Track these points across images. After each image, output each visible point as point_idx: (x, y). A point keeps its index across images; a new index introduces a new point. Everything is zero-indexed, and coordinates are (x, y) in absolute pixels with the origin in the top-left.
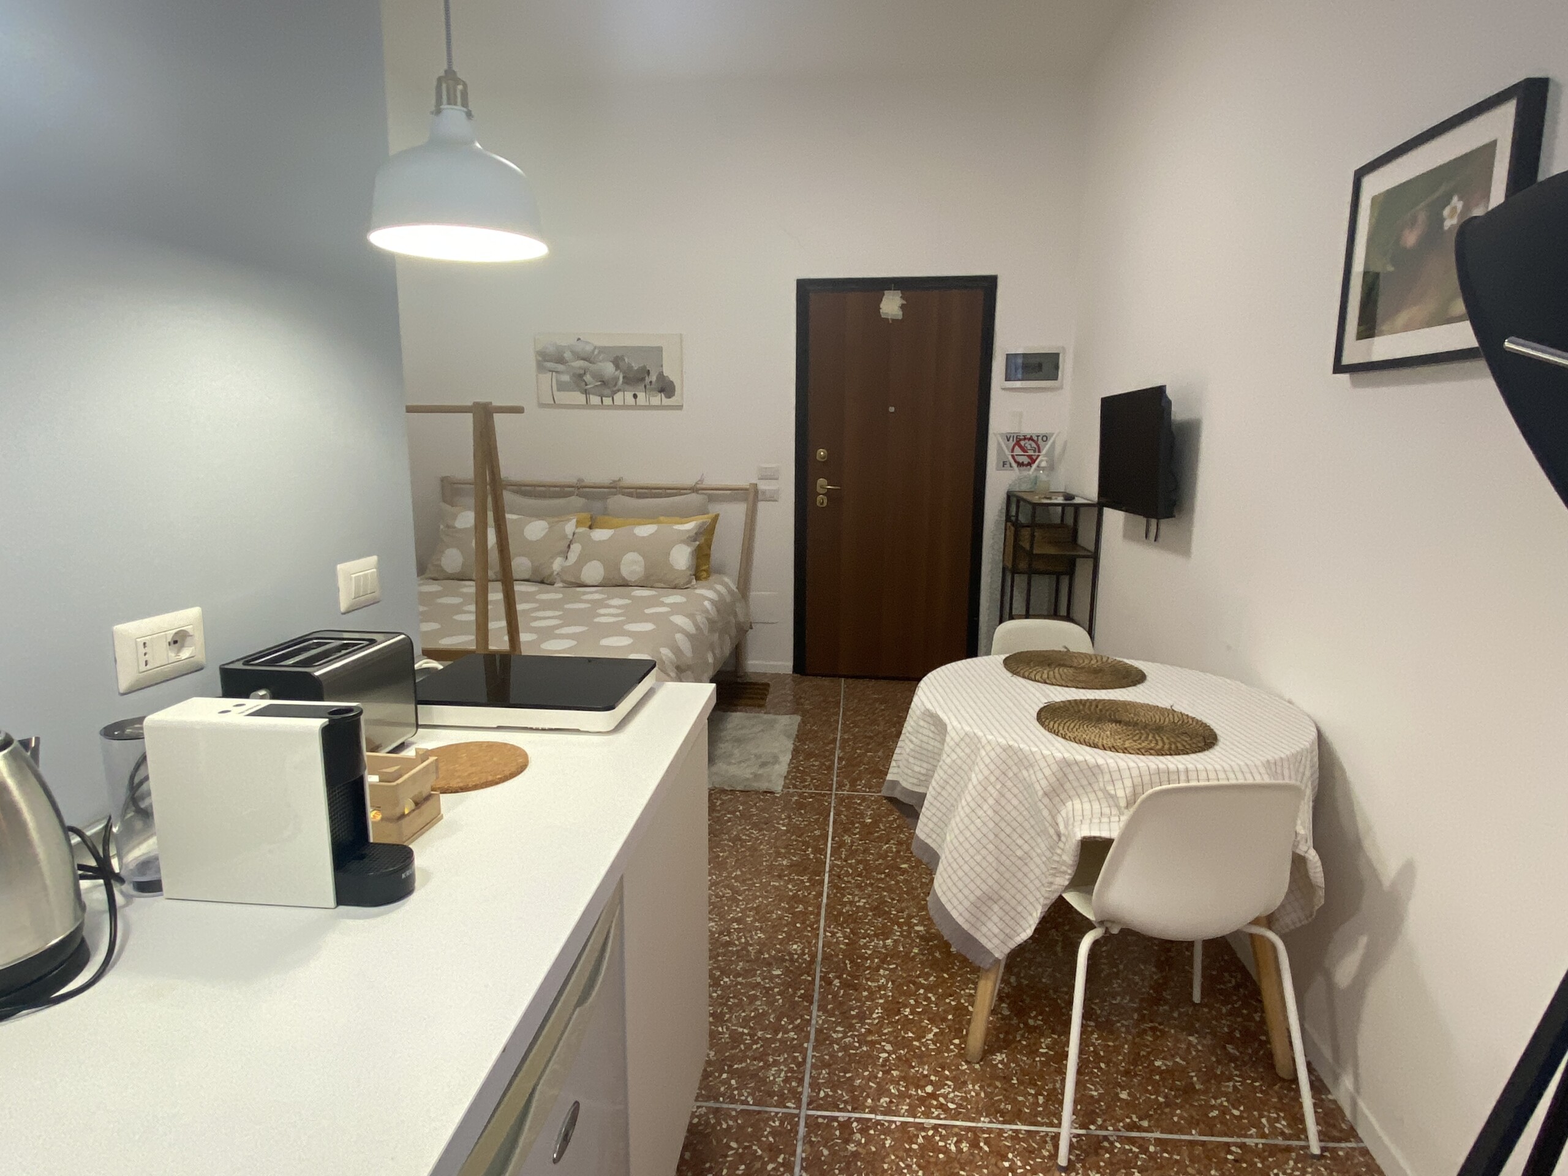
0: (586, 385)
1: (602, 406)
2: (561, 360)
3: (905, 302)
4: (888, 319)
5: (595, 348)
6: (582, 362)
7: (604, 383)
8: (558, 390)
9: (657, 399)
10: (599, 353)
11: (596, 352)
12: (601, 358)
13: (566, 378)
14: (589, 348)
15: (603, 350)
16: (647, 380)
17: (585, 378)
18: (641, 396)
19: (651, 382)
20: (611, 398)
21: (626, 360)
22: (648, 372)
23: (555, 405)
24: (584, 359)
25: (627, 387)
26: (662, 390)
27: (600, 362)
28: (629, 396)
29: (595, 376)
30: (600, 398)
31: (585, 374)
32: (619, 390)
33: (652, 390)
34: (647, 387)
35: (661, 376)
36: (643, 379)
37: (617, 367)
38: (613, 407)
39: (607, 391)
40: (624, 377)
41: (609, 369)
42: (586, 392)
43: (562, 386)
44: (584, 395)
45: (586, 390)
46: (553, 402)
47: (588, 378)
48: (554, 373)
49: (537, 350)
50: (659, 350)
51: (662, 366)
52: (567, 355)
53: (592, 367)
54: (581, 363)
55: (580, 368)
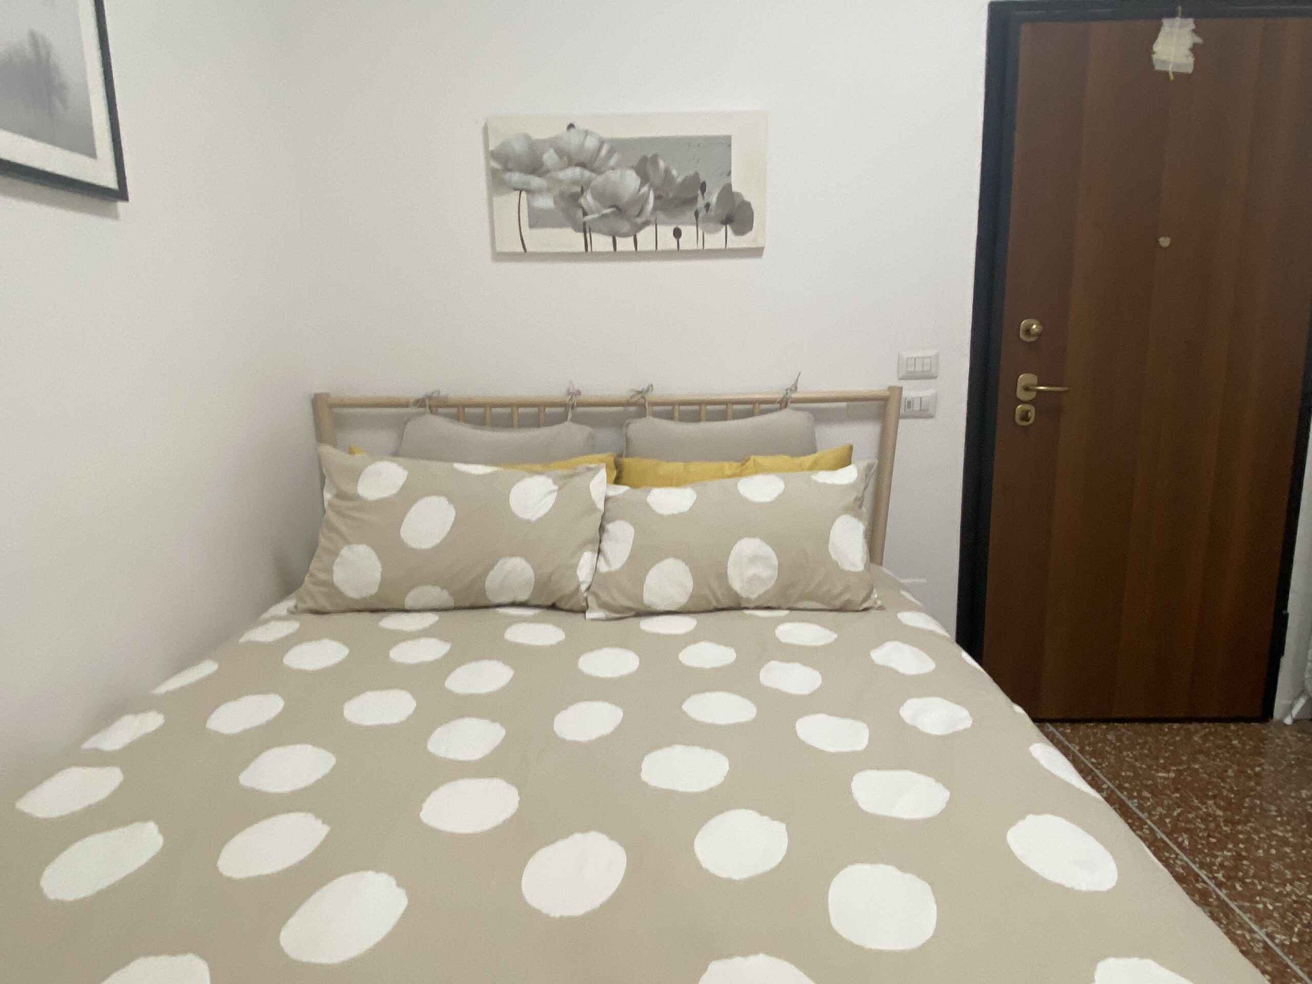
0: (585, 214)
1: (615, 255)
2: (535, 168)
3: (1198, 40)
4: (1167, 73)
5: (602, 142)
6: (578, 171)
7: (620, 211)
8: (531, 226)
9: (717, 239)
10: (610, 153)
11: (604, 151)
12: (613, 161)
13: (545, 202)
14: (591, 143)
15: (618, 146)
16: (701, 203)
17: (582, 201)
18: (689, 231)
19: (708, 206)
20: (631, 239)
21: (662, 164)
22: (703, 187)
23: (525, 255)
24: (583, 165)
25: (661, 216)
26: (728, 220)
27: (613, 168)
28: (666, 232)
29: (599, 196)
30: (610, 240)
31: (583, 191)
32: (646, 223)
33: (708, 220)
34: (700, 215)
35: (727, 192)
36: (693, 200)
37: (645, 178)
38: (636, 255)
39: (626, 227)
40: (657, 198)
41: (630, 182)
42: (585, 229)
43: (538, 220)
44: (581, 235)
45: (584, 224)
46: (522, 250)
47: (588, 200)
48: (524, 194)
49: (491, 148)
50: (726, 142)
51: (729, 174)
52: (549, 158)
53: (598, 180)
54: (575, 172)
55: (575, 182)
